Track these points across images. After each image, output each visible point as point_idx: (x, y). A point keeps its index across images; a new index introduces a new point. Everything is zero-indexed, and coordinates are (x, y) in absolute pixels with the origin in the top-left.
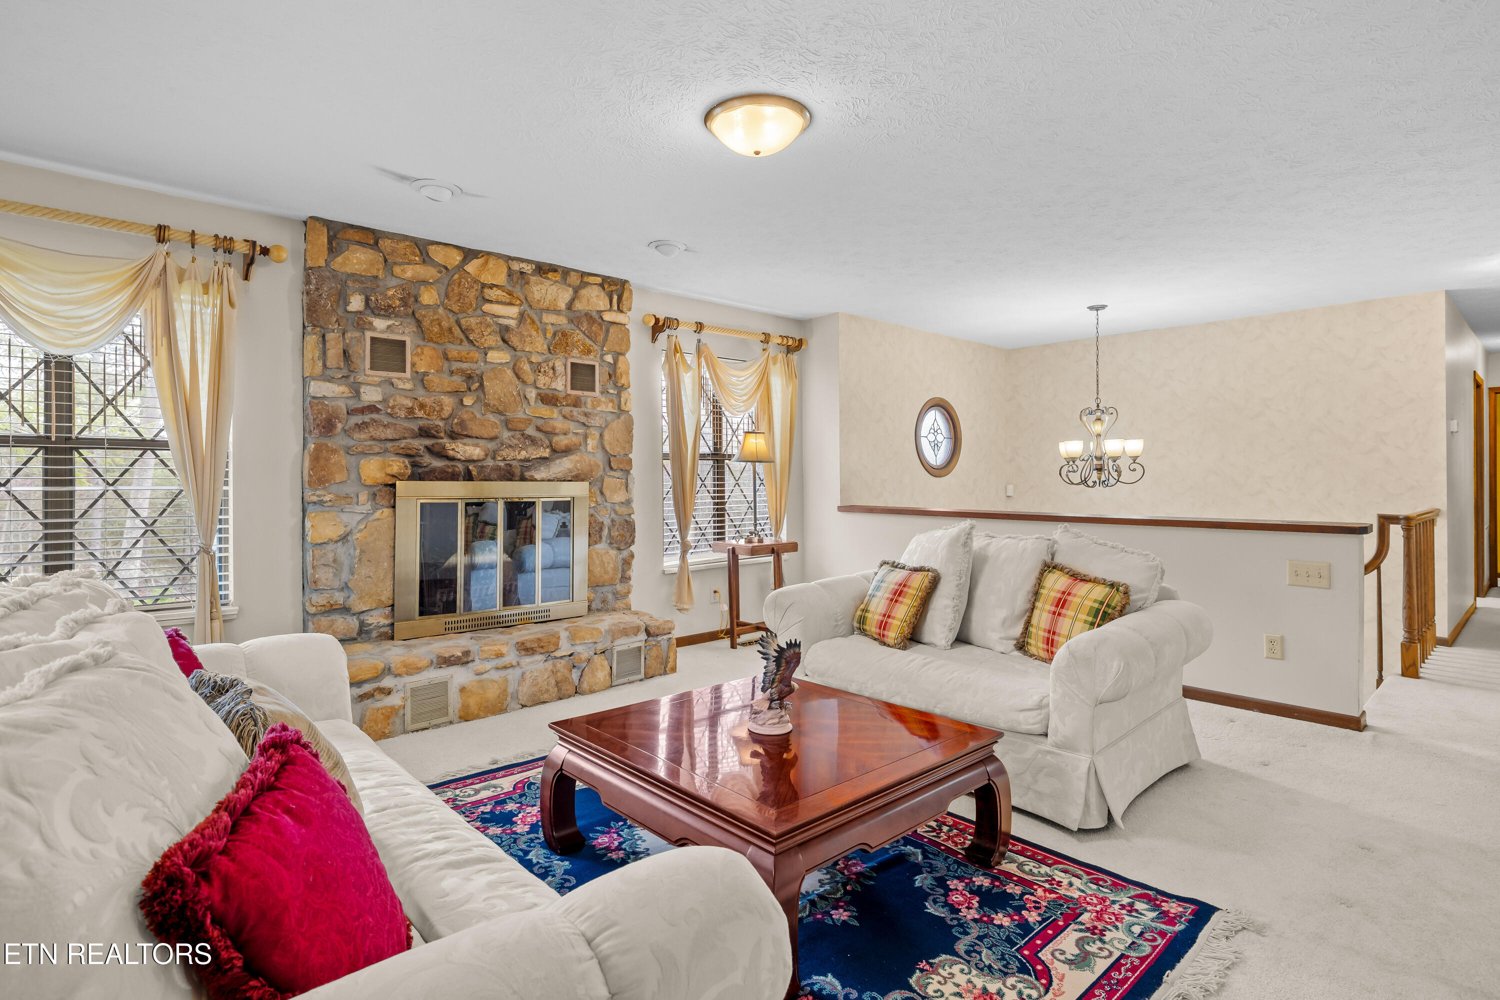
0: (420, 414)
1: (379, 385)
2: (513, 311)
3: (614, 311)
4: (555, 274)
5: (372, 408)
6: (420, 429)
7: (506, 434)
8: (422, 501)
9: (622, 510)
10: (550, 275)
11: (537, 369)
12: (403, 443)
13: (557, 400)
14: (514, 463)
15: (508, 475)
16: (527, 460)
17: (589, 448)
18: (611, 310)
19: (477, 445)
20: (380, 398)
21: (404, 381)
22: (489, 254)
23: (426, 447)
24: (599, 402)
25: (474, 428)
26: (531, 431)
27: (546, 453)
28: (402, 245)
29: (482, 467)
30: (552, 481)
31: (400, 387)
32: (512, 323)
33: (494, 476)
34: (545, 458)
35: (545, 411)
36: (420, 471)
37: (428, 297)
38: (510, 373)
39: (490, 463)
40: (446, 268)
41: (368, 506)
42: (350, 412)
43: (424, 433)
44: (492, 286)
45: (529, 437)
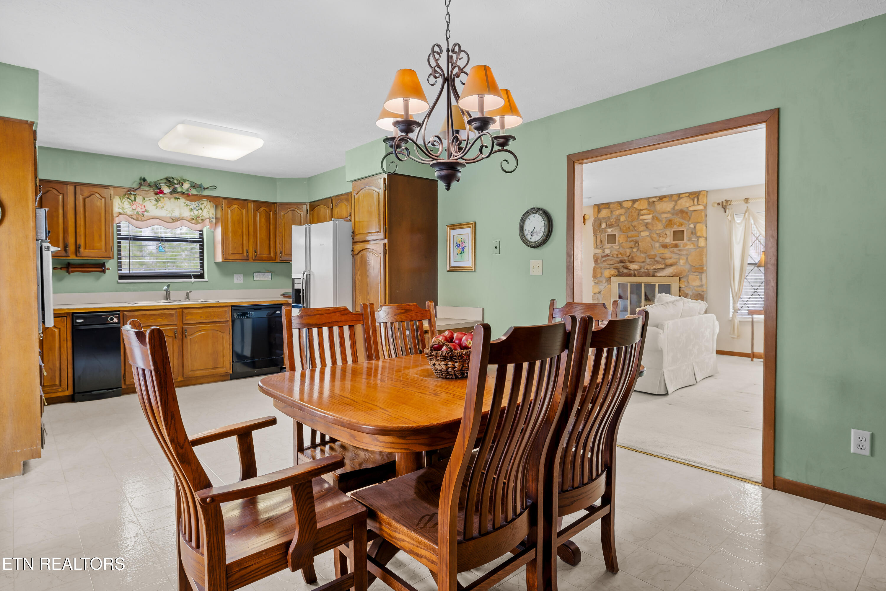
0: (620, 256)
1: (609, 248)
2: (650, 216)
3: (696, 205)
4: (666, 198)
5: (607, 255)
6: (620, 260)
7: (648, 260)
8: (619, 283)
9: (700, 289)
10: (664, 199)
11: (659, 235)
12: (615, 265)
13: (667, 246)
14: (650, 270)
15: (648, 275)
16: (655, 269)
17: (681, 263)
18: (694, 205)
19: (636, 265)
20: (609, 252)
21: (616, 246)
22: (641, 199)
23: (622, 266)
24: (687, 245)
25: (636, 259)
26: (657, 259)
27: (663, 266)
28: (615, 205)
29: (639, 272)
30: (665, 276)
31: (615, 248)
32: (649, 221)
33: (643, 275)
34: (663, 268)
35: (662, 250)
36: (621, 273)
37: (622, 219)
38: (649, 238)
39: (642, 270)
40: (628, 208)
41: (606, 284)
42: (603, 257)
43: (621, 262)
44: (642, 210)
45: (656, 261)
